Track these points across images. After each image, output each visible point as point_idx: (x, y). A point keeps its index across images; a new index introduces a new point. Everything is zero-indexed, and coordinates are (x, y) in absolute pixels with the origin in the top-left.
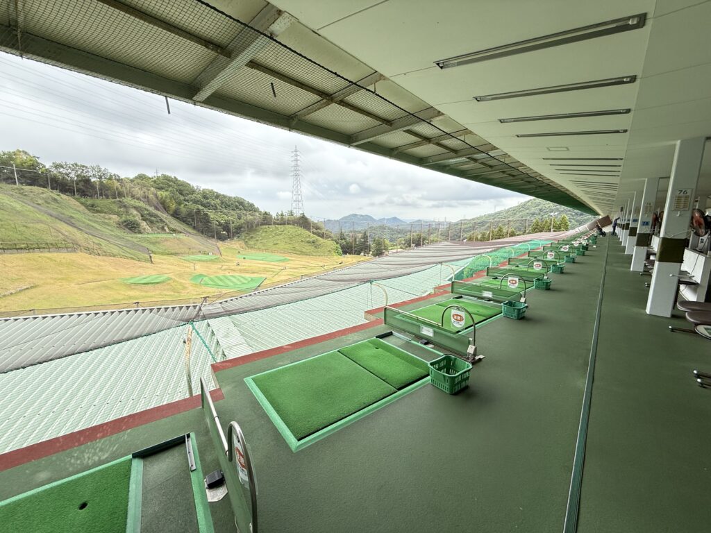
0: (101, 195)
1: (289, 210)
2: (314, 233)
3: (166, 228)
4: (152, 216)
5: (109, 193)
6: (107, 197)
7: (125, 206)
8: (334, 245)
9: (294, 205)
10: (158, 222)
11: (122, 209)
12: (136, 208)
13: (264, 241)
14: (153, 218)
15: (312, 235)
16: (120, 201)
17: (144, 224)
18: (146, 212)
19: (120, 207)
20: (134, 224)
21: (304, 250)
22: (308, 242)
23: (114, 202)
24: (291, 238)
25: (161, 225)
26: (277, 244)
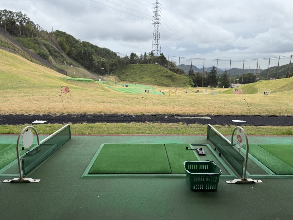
0: (22, 34)
1: (151, 52)
2: (171, 70)
3: (65, 62)
4: (55, 52)
5: (27, 32)
6: (27, 37)
7: (38, 43)
8: (188, 79)
9: (154, 48)
10: (59, 57)
11: (36, 45)
12: (45, 45)
13: (132, 76)
14: (56, 54)
15: (169, 71)
16: (35, 39)
17: (51, 58)
18: (52, 49)
19: (35, 44)
20: (45, 56)
21: (164, 82)
22: (166, 76)
23: (31, 40)
24: (153, 73)
25: (62, 59)
26: (142, 78)
